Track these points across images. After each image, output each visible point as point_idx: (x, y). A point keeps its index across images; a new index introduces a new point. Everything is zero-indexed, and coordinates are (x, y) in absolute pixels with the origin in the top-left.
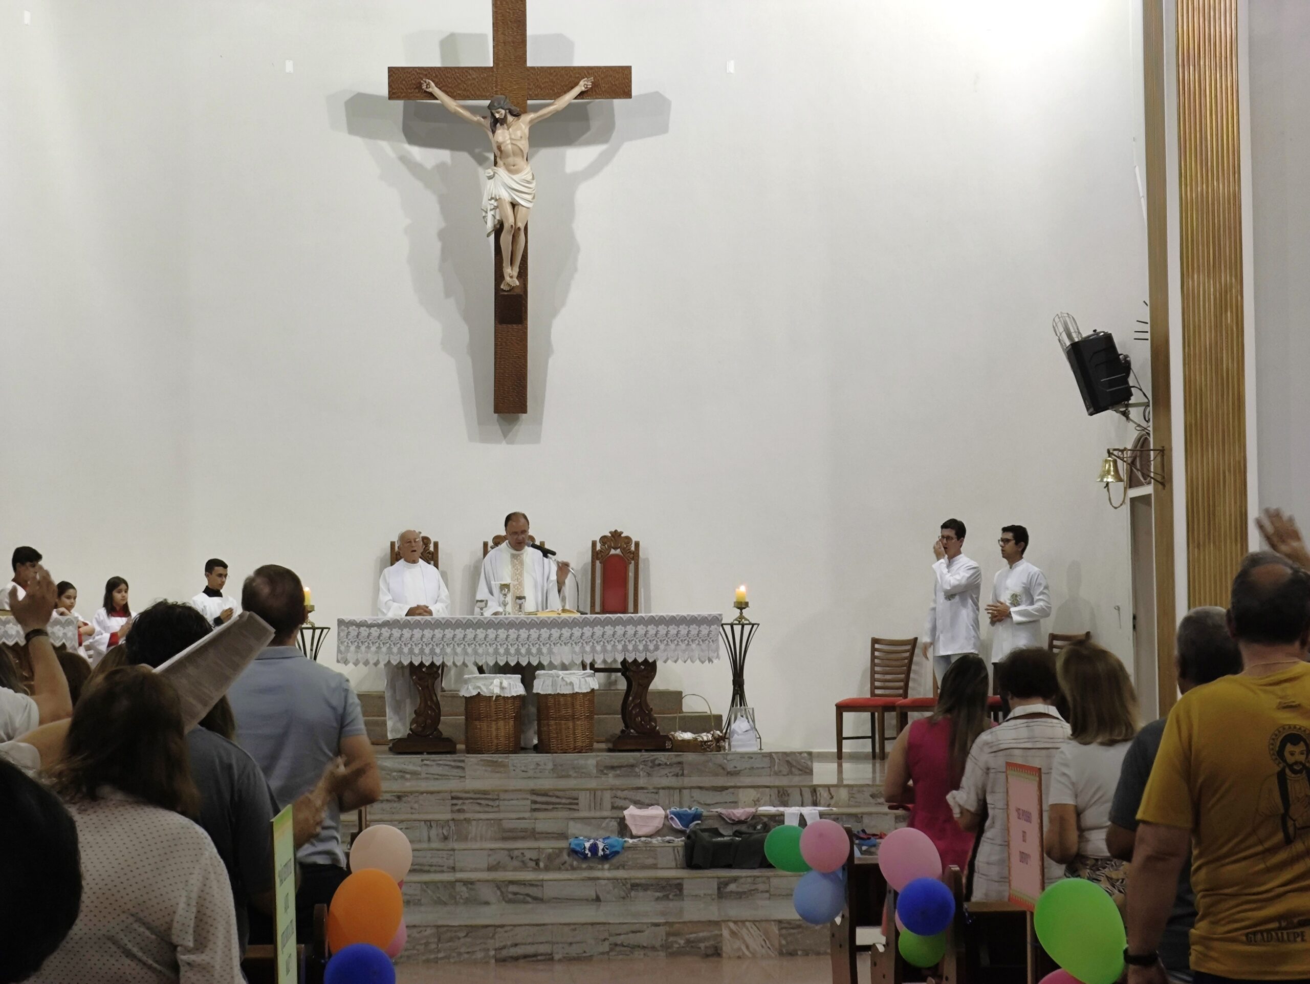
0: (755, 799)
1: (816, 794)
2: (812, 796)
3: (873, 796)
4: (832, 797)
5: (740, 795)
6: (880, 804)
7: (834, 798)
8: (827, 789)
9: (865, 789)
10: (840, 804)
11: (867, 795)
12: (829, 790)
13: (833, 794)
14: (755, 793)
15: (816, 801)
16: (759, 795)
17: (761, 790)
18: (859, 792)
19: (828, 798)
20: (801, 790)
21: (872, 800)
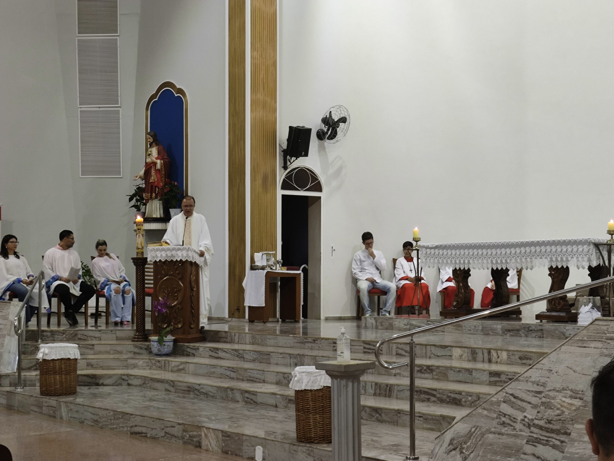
0: (461, 355)
1: (490, 354)
2: (489, 355)
3: (520, 358)
4: (498, 357)
5: (453, 352)
6: (524, 364)
7: (500, 358)
8: (496, 351)
9: (516, 353)
10: (502, 362)
11: (517, 357)
12: (497, 352)
13: (499, 355)
14: (460, 351)
15: (490, 358)
16: (462, 352)
17: (463, 349)
18: (513, 355)
19: (496, 358)
20: (483, 351)
21: (520, 361)
